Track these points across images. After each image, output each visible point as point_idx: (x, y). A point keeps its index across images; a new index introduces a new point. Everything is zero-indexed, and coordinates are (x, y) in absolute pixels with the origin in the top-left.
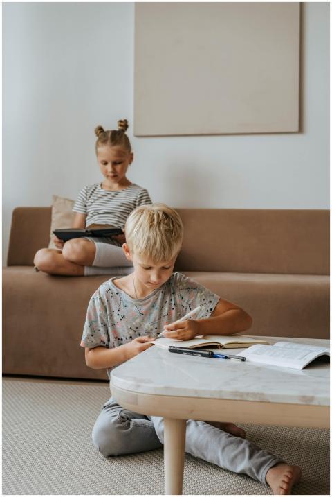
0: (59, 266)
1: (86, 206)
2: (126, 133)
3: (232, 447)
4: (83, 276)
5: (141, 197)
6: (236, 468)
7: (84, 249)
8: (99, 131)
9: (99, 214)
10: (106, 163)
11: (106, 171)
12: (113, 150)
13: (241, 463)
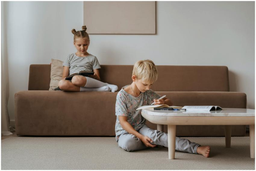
0: (70, 87)
1: (69, 63)
2: (86, 31)
3: (182, 141)
4: (79, 91)
5: (94, 60)
6: (183, 148)
7: (82, 79)
8: (74, 31)
9: (77, 67)
10: (80, 45)
11: (80, 49)
12: (84, 39)
13: (186, 146)
